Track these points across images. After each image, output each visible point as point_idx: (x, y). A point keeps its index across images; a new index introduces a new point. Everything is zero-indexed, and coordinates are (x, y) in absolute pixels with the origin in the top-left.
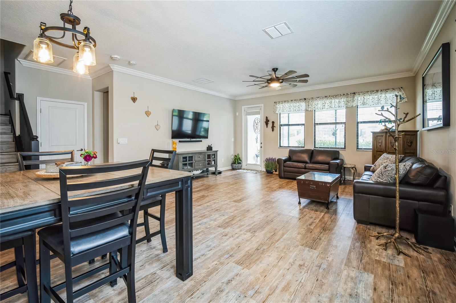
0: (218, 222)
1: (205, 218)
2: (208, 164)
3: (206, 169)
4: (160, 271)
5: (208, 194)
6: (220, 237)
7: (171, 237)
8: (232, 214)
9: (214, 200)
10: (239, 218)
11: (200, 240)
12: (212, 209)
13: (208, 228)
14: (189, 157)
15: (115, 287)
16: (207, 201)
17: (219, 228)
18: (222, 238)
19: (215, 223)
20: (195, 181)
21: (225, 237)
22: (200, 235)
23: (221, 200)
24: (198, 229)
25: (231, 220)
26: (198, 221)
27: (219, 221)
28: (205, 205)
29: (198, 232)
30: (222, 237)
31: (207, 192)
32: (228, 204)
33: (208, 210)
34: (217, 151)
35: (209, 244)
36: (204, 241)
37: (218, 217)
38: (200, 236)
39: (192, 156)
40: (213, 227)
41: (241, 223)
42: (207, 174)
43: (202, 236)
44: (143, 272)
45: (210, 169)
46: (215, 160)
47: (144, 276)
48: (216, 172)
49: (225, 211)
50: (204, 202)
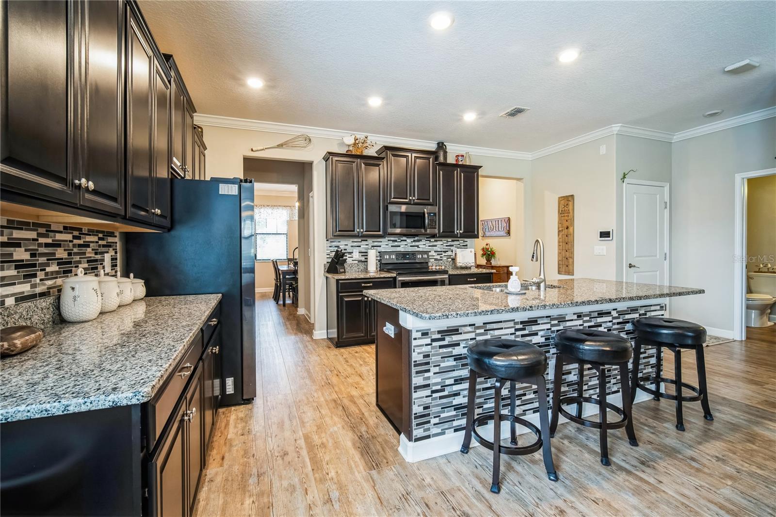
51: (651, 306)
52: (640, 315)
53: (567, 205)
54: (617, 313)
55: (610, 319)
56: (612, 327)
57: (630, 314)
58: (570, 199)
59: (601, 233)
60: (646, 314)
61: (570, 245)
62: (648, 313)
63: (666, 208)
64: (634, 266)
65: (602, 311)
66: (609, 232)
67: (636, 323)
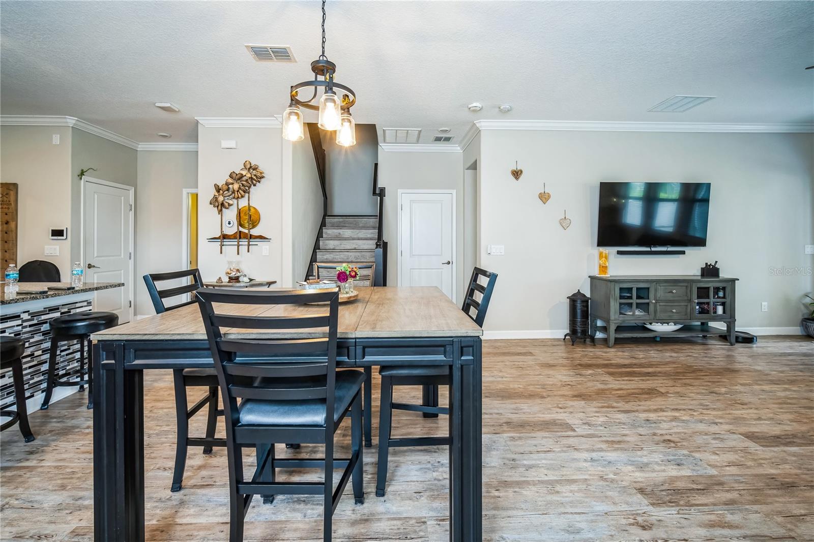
0: (647, 475)
1: (616, 450)
2: (703, 311)
3: (699, 323)
4: (436, 523)
5: (672, 390)
6: (624, 522)
7: (507, 462)
8: (714, 472)
9: (677, 409)
10: (734, 495)
11: (564, 500)
12: (655, 434)
13: (606, 480)
14: (638, 289)
15: (359, 507)
16: (655, 407)
17: (639, 496)
18: (628, 528)
19: (638, 474)
20: (655, 348)
21: (639, 531)
22: (574, 487)
23: (701, 417)
24: (579, 469)
25: (695, 486)
26: (593, 451)
27: (654, 475)
28: (643, 416)
29: (574, 477)
30: (630, 524)
31: (671, 383)
32: (717, 437)
33: (641, 431)
34: (733, 281)
35: (578, 525)
36: (570, 510)
37: (657, 463)
38: (571, 491)
39: (648, 288)
40: (623, 483)
41: (729, 516)
42: (704, 337)
43: (576, 494)
44: (410, 506)
45: (712, 324)
46: (728, 305)
47: (405, 515)
48: (730, 336)
49: (693, 454)
50: (643, 405)
51: (77, 303)
52: (62, 314)
53: (7, 194)
54: (29, 315)
55: (19, 322)
56: (22, 331)
57: (49, 314)
58: (11, 187)
59: (53, 231)
60: (70, 312)
61: (11, 244)
62: (72, 310)
63: (131, 210)
64: (94, 266)
65: (7, 315)
66: (63, 230)
67: (54, 323)
